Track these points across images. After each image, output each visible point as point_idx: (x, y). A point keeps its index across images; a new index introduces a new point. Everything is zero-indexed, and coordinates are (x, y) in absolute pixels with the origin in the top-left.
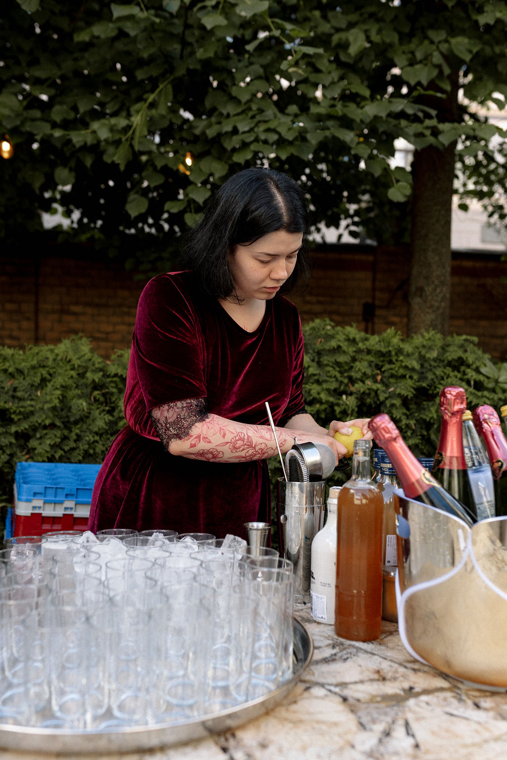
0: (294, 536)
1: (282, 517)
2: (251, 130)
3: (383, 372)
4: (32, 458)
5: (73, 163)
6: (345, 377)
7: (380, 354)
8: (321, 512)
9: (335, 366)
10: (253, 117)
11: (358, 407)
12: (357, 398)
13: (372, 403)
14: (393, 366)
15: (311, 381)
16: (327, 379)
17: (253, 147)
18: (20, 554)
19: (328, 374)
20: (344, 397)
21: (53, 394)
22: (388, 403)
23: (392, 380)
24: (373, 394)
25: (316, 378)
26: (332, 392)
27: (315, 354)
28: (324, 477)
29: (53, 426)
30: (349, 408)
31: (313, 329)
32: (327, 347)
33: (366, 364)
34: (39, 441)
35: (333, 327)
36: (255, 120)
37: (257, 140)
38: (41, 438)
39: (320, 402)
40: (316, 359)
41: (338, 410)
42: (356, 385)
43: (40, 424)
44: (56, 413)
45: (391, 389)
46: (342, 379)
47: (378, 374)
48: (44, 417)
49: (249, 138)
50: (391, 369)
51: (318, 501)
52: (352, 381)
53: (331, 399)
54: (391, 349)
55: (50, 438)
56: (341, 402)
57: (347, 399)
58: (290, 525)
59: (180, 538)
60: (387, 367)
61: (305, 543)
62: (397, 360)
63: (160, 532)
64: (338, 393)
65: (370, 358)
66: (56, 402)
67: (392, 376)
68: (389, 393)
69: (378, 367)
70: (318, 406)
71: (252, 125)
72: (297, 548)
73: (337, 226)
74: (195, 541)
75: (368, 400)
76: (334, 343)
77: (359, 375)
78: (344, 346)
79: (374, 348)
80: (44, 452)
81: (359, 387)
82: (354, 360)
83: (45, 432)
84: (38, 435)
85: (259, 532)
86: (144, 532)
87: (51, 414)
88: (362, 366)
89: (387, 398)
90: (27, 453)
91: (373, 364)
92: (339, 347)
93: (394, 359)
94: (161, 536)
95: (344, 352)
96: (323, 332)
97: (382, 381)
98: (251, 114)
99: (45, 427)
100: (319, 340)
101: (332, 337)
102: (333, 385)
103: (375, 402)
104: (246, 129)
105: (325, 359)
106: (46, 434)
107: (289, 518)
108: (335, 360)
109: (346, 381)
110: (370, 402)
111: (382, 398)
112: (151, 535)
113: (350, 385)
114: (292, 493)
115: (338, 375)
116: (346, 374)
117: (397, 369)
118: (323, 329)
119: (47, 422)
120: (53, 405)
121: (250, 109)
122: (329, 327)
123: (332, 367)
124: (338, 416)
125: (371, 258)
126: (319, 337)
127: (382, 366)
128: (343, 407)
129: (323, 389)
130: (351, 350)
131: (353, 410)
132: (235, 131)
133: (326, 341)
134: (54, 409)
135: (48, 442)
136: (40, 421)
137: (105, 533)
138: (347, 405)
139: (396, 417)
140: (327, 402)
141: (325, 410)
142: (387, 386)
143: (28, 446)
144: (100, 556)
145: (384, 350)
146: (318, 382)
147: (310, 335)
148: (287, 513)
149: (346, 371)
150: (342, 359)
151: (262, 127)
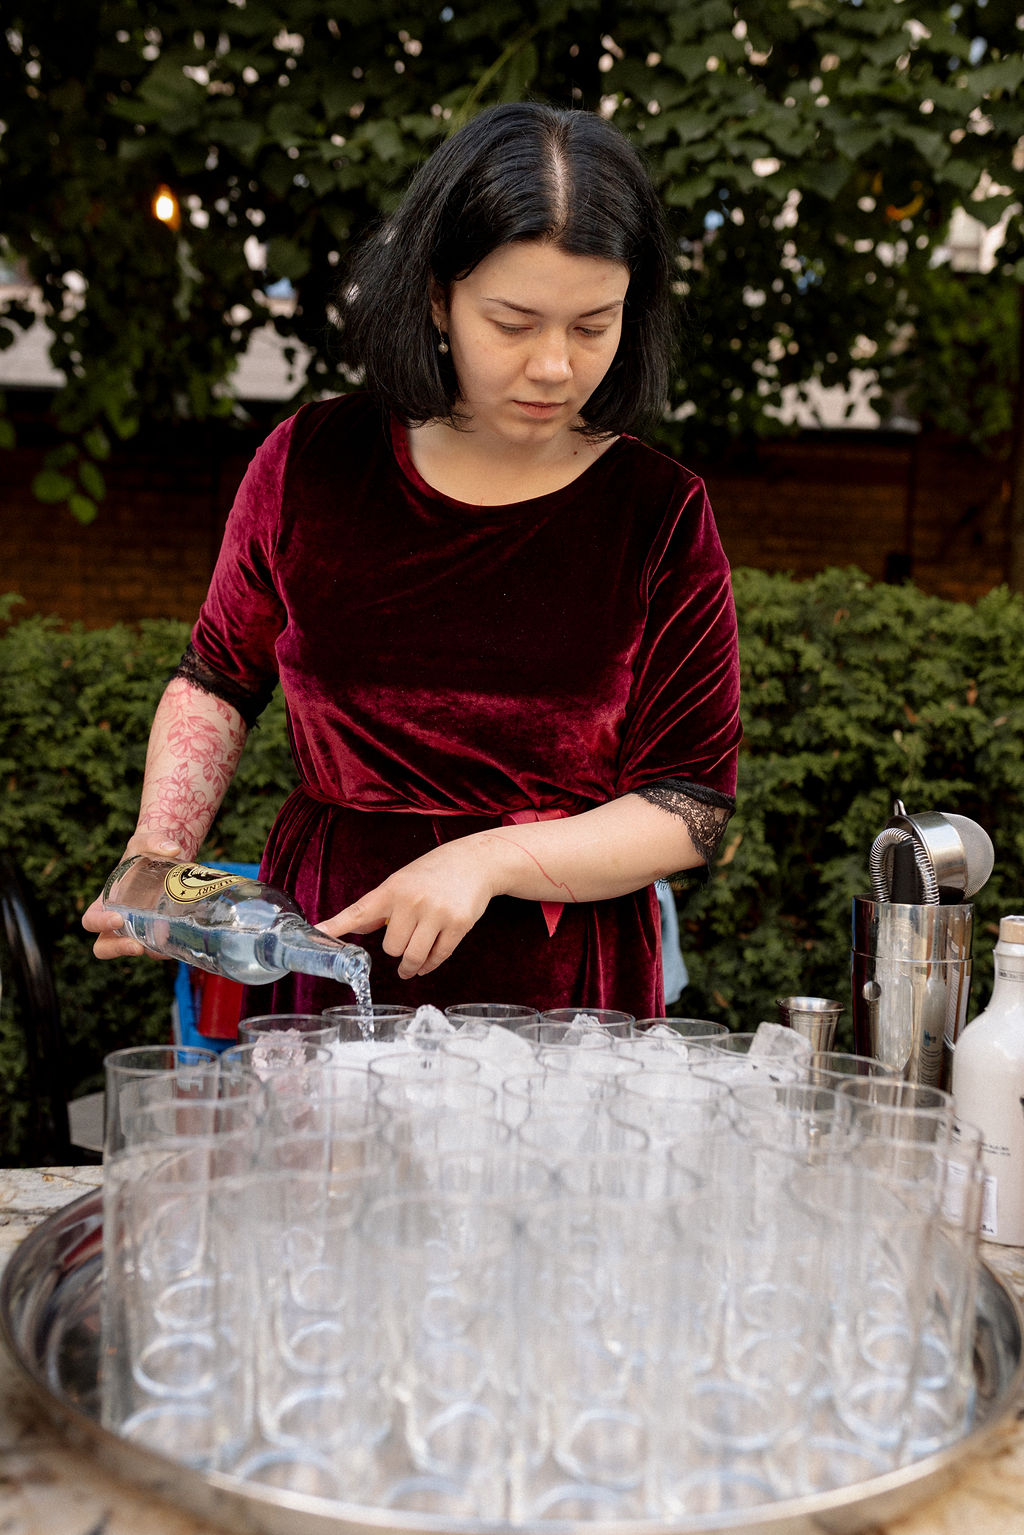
0: (896, 1033)
1: (867, 987)
2: (709, 137)
3: (981, 684)
4: (227, 855)
5: (306, 231)
6: (898, 694)
7: (976, 644)
8: (962, 978)
9: (874, 669)
10: (712, 110)
11: (927, 757)
12: (925, 739)
13: (959, 749)
14: (1003, 670)
15: (824, 699)
16: (861, 696)
17: (715, 171)
18: (275, 1054)
19: (861, 687)
20: (897, 735)
21: (273, 722)
22: (994, 750)
23: (1001, 701)
24: (960, 731)
25: (834, 693)
26: (868, 725)
27: (829, 644)
28: (969, 893)
29: (271, 789)
30: (907, 759)
31: (825, 588)
32: (858, 626)
33: (942, 665)
34: (241, 822)
35: (870, 586)
36: (717, 117)
37: (722, 156)
38: (246, 814)
39: (844, 745)
40: (833, 653)
41: (882, 763)
42: (925, 712)
43: (245, 784)
44: (278, 761)
45: (1000, 721)
46: (892, 697)
47: (969, 688)
48: (253, 768)
49: (706, 152)
50: (1000, 676)
51: (957, 951)
52: (913, 701)
53: (869, 740)
54: (1001, 631)
55: (267, 814)
56: (889, 747)
57: (903, 738)
58: (886, 1006)
59: (643, 1028)
60: (989, 671)
61: (923, 1050)
62: (1014, 658)
63: (589, 1015)
64: (882, 728)
65: (953, 652)
66: (280, 739)
67: (1000, 692)
68: (996, 728)
69: (969, 672)
70: (836, 756)
71: (712, 126)
72: (904, 1060)
73: (847, 386)
74: (680, 1036)
75: (950, 744)
76: (873, 620)
77: (926, 690)
78: (896, 624)
79: (960, 631)
80: (252, 842)
81: (930, 714)
82: (915, 655)
83: (255, 800)
84: (241, 808)
85: (817, 1019)
86: (554, 1012)
87: (267, 764)
88: (935, 670)
89: (989, 741)
90: (218, 845)
91: (959, 667)
92: (885, 627)
93: (1006, 654)
94: (592, 1023)
95: (896, 639)
96: (847, 597)
97: (978, 703)
98: (705, 104)
99: (256, 791)
100: (838, 614)
101: (869, 606)
102: (874, 711)
103: (964, 750)
104: (698, 133)
105: (855, 654)
106: (258, 805)
107: (885, 989)
108: (876, 657)
109: (900, 701)
110: (954, 749)
111: (979, 738)
112: (570, 1018)
113: (909, 712)
114: (893, 933)
115: (882, 688)
116: (900, 687)
117: (1013, 676)
118: (848, 590)
119: (261, 780)
120: (273, 743)
121: (704, 94)
122: (859, 586)
123: (867, 671)
124: (883, 778)
125: (904, 457)
126: (838, 607)
127: (979, 671)
128: (894, 758)
129: (850, 719)
130: (912, 634)
131: (916, 765)
132: (673, 139)
133: (854, 616)
134: (274, 752)
135: (261, 822)
136: (245, 777)
137: (464, 1012)
138: (902, 752)
139: (1012, 781)
140: (860, 746)
141: (851, 765)
142: (990, 713)
143: (219, 831)
144: (479, 1067)
145: (985, 634)
146: (838, 703)
147: (818, 601)
148: (879, 977)
149: (902, 680)
150: (890, 653)
151: (733, 130)
